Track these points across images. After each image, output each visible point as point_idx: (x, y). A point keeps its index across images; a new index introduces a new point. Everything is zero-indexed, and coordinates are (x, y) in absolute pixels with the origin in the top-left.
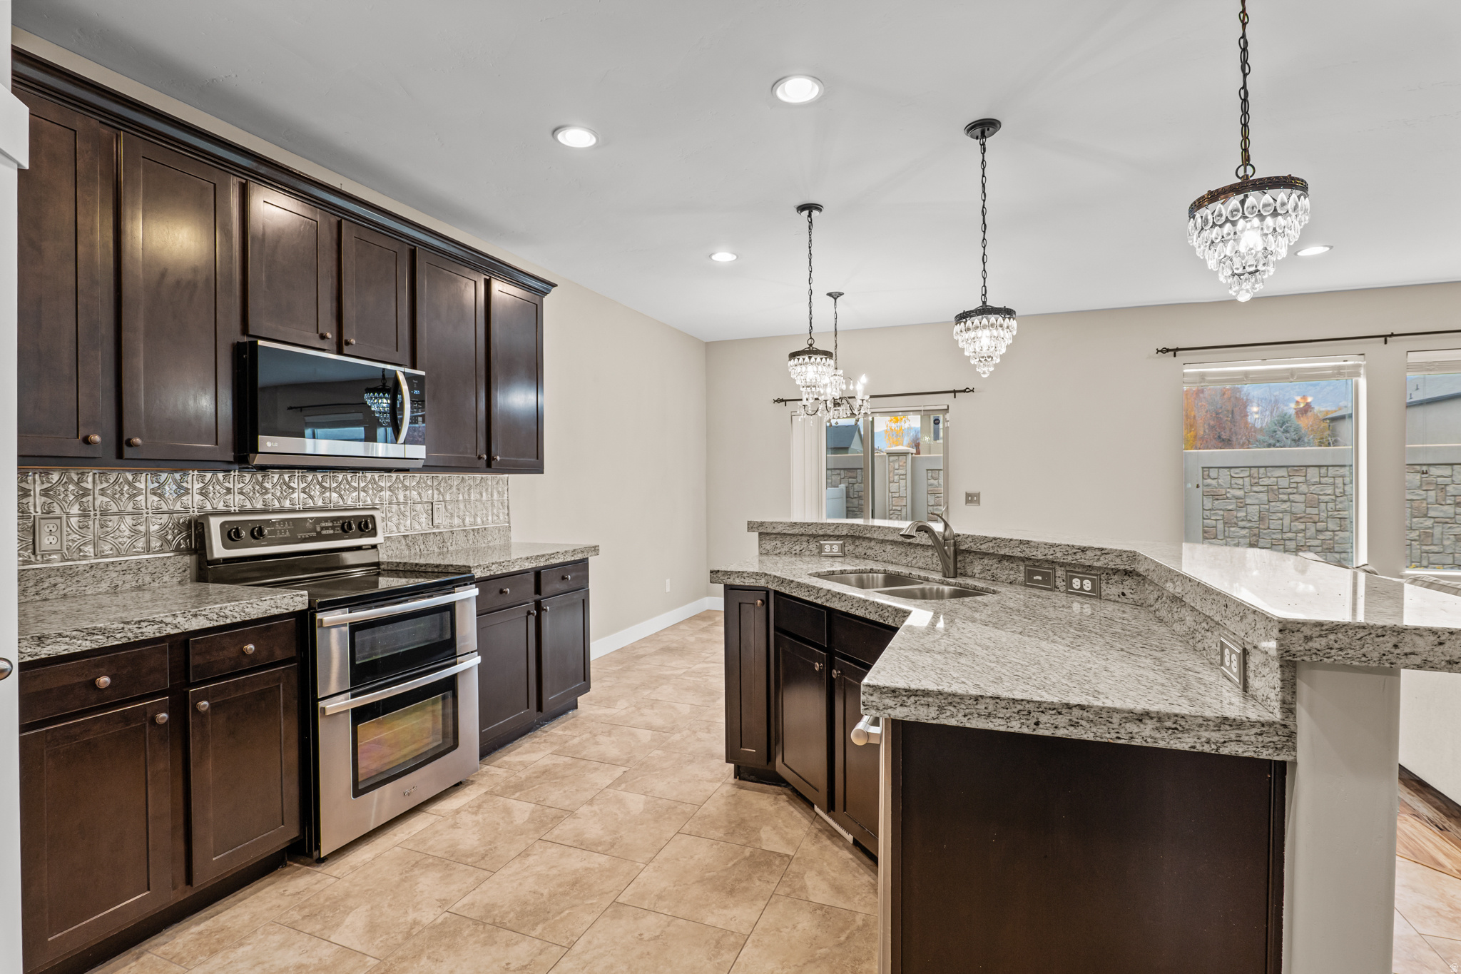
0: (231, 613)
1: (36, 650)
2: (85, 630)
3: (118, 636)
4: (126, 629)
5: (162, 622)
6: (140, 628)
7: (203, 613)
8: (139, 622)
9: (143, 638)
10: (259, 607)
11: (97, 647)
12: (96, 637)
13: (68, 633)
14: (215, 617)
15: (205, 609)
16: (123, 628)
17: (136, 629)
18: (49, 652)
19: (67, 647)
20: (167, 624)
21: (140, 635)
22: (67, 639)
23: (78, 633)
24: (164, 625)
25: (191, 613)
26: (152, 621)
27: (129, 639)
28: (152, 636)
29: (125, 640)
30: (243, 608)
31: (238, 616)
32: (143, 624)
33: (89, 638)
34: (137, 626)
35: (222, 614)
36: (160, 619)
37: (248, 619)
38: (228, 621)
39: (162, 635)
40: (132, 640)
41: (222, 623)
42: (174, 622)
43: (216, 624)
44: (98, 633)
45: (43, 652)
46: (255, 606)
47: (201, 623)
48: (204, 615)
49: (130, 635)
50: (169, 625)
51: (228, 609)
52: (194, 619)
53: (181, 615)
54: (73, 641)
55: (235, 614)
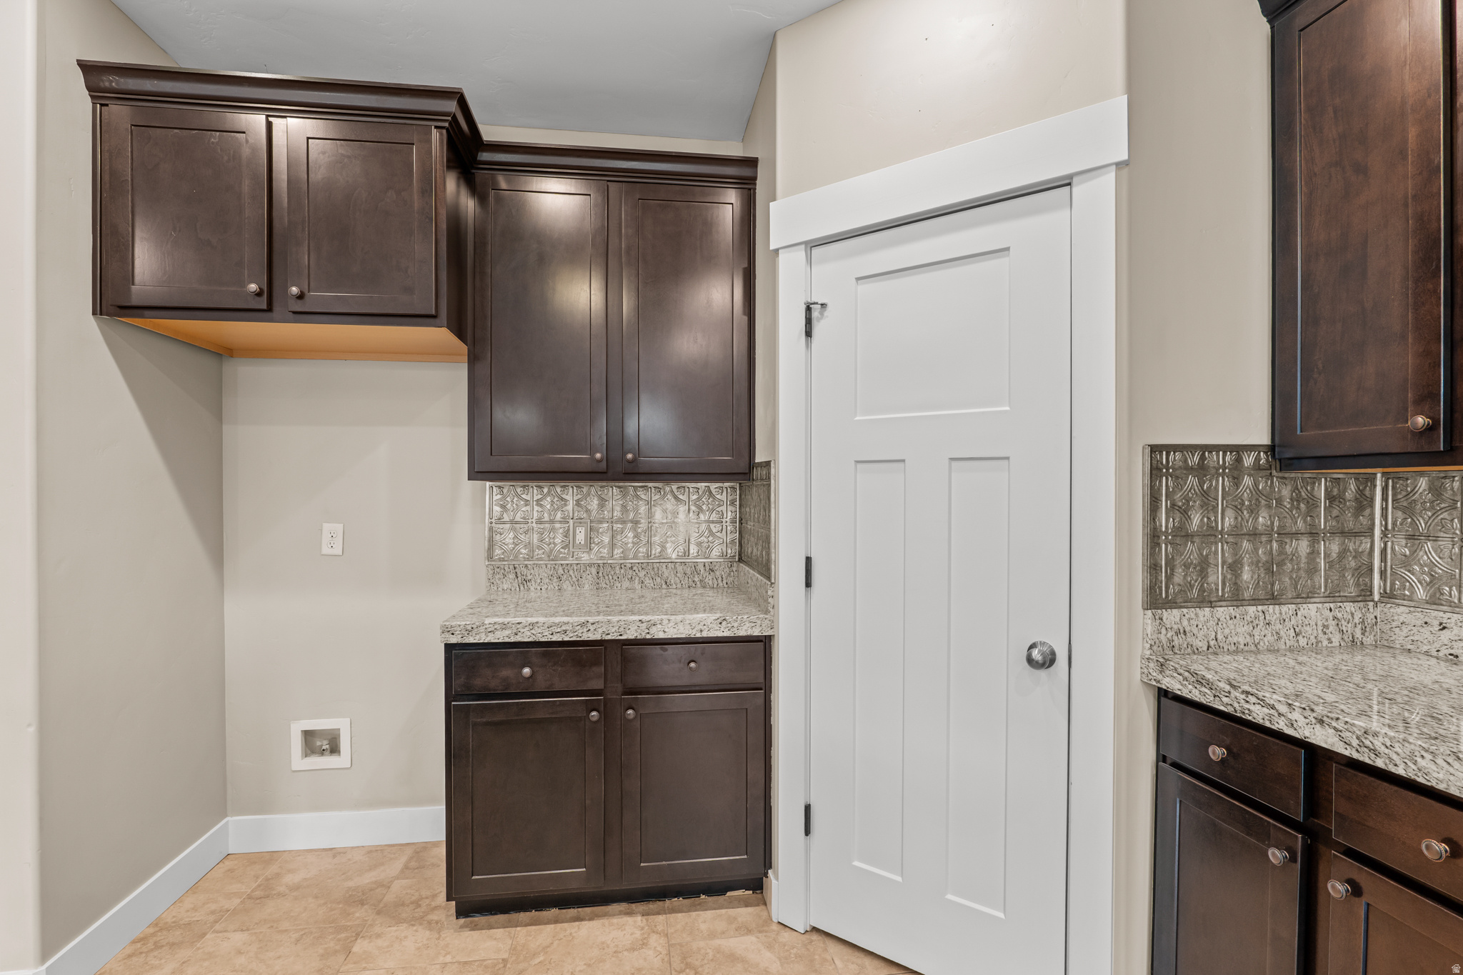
0: (1387, 751)
1: (1159, 677)
2: (1195, 675)
3: (1225, 700)
4: (1232, 695)
5: (1273, 707)
6: (1247, 702)
7: (1334, 724)
8: (1247, 693)
9: (1250, 718)
10: (1451, 770)
11: (1205, 702)
12: (1203, 689)
13: (1182, 671)
14: (1355, 742)
15: (1338, 719)
16: (1229, 692)
17: (1243, 701)
18: (1168, 685)
19: (1181, 687)
20: (1280, 714)
21: (1247, 712)
22: (1181, 677)
23: (1190, 676)
24: (1276, 715)
25: (1314, 715)
26: (1262, 700)
27: (1236, 711)
28: (1261, 722)
29: (1229, 710)
30: (1412, 752)
31: (1402, 766)
32: (1252, 699)
33: (1198, 686)
34: (1243, 696)
35: (1367, 743)
36: (1272, 702)
37: (1421, 780)
38: (1380, 763)
39: (1273, 727)
40: (1238, 715)
41: (1367, 761)
42: (1290, 716)
43: (1355, 756)
44: (1207, 686)
45: (1164, 682)
46: (1440, 761)
47: (1330, 740)
48: (1335, 728)
49: (1236, 705)
50: (1283, 718)
51: (1381, 739)
52: (1318, 726)
53: (1300, 710)
54: (1185, 682)
55: (1394, 757)
